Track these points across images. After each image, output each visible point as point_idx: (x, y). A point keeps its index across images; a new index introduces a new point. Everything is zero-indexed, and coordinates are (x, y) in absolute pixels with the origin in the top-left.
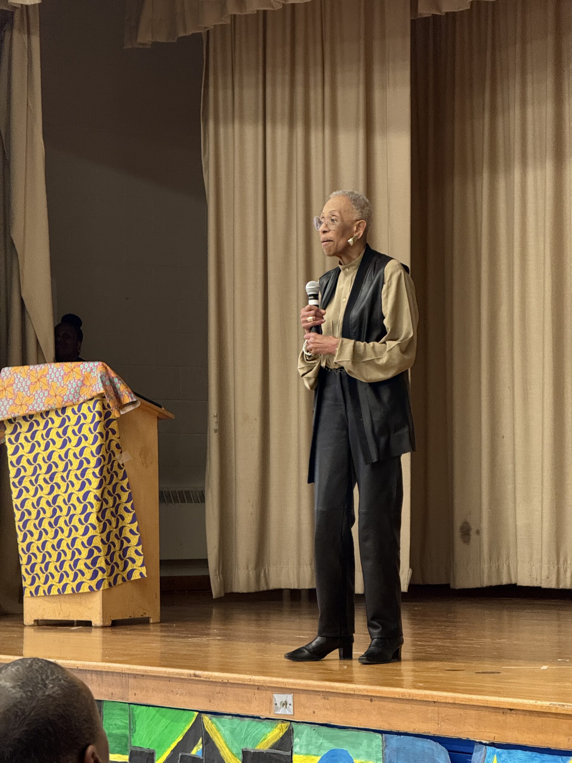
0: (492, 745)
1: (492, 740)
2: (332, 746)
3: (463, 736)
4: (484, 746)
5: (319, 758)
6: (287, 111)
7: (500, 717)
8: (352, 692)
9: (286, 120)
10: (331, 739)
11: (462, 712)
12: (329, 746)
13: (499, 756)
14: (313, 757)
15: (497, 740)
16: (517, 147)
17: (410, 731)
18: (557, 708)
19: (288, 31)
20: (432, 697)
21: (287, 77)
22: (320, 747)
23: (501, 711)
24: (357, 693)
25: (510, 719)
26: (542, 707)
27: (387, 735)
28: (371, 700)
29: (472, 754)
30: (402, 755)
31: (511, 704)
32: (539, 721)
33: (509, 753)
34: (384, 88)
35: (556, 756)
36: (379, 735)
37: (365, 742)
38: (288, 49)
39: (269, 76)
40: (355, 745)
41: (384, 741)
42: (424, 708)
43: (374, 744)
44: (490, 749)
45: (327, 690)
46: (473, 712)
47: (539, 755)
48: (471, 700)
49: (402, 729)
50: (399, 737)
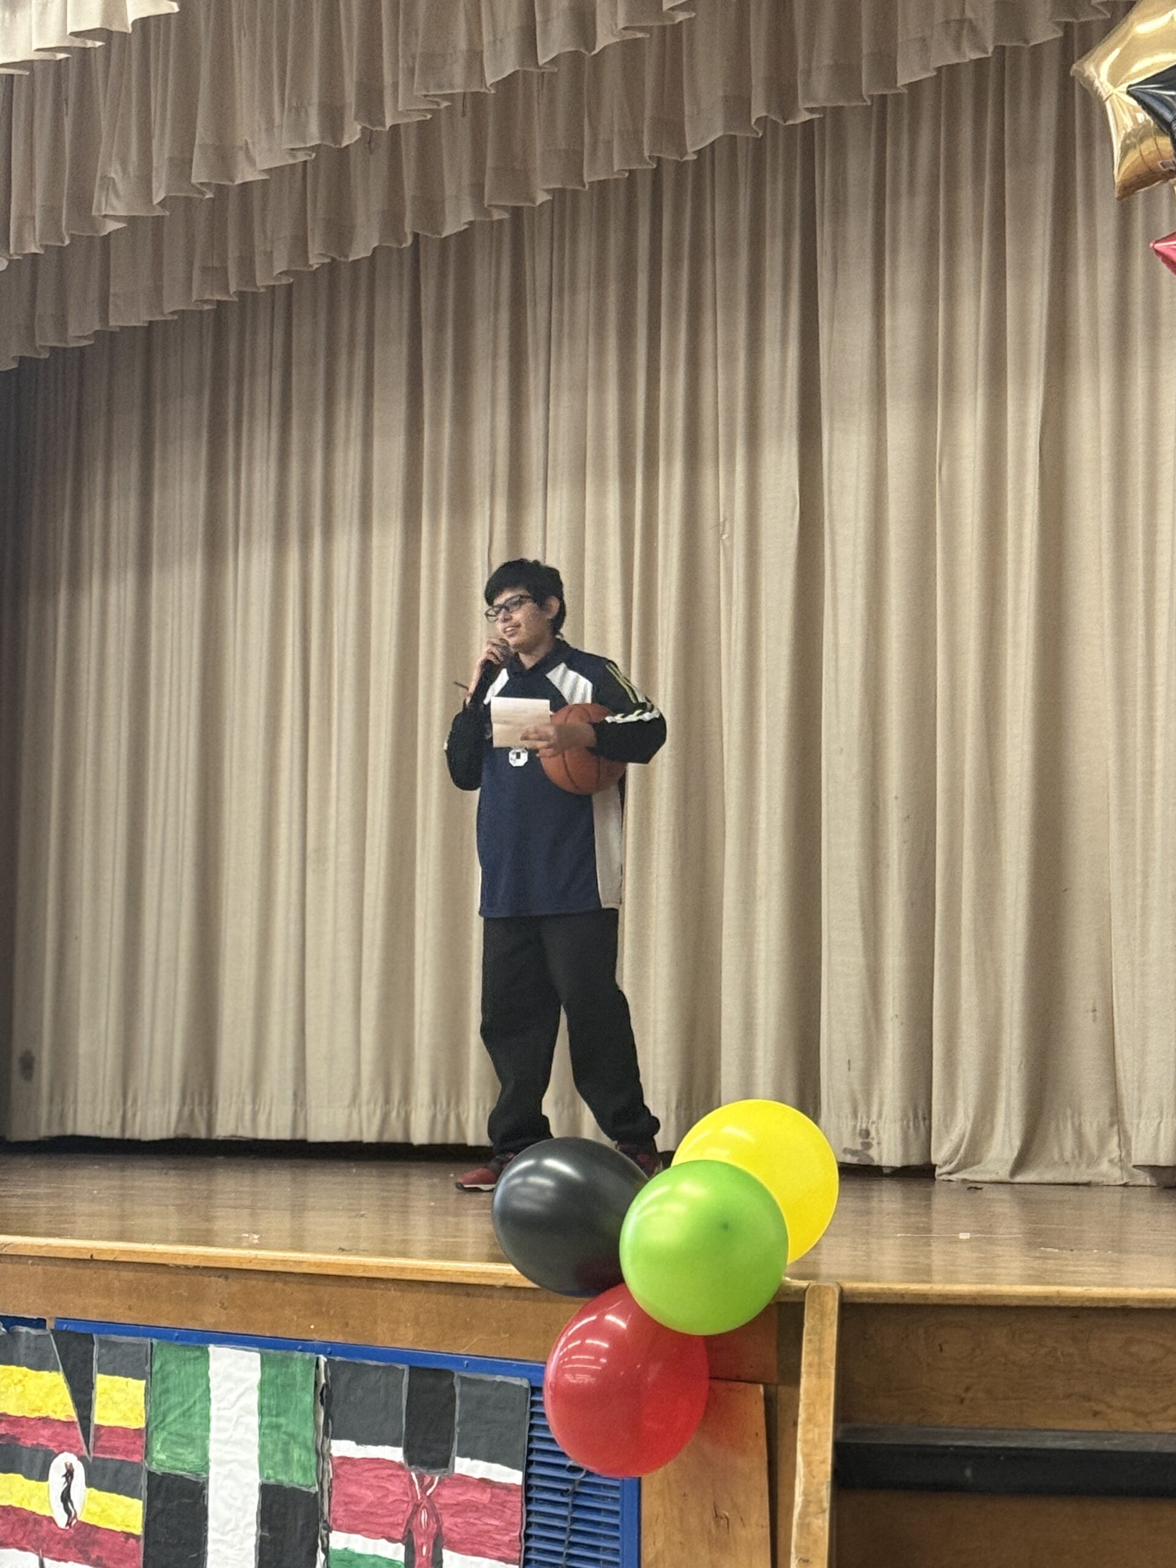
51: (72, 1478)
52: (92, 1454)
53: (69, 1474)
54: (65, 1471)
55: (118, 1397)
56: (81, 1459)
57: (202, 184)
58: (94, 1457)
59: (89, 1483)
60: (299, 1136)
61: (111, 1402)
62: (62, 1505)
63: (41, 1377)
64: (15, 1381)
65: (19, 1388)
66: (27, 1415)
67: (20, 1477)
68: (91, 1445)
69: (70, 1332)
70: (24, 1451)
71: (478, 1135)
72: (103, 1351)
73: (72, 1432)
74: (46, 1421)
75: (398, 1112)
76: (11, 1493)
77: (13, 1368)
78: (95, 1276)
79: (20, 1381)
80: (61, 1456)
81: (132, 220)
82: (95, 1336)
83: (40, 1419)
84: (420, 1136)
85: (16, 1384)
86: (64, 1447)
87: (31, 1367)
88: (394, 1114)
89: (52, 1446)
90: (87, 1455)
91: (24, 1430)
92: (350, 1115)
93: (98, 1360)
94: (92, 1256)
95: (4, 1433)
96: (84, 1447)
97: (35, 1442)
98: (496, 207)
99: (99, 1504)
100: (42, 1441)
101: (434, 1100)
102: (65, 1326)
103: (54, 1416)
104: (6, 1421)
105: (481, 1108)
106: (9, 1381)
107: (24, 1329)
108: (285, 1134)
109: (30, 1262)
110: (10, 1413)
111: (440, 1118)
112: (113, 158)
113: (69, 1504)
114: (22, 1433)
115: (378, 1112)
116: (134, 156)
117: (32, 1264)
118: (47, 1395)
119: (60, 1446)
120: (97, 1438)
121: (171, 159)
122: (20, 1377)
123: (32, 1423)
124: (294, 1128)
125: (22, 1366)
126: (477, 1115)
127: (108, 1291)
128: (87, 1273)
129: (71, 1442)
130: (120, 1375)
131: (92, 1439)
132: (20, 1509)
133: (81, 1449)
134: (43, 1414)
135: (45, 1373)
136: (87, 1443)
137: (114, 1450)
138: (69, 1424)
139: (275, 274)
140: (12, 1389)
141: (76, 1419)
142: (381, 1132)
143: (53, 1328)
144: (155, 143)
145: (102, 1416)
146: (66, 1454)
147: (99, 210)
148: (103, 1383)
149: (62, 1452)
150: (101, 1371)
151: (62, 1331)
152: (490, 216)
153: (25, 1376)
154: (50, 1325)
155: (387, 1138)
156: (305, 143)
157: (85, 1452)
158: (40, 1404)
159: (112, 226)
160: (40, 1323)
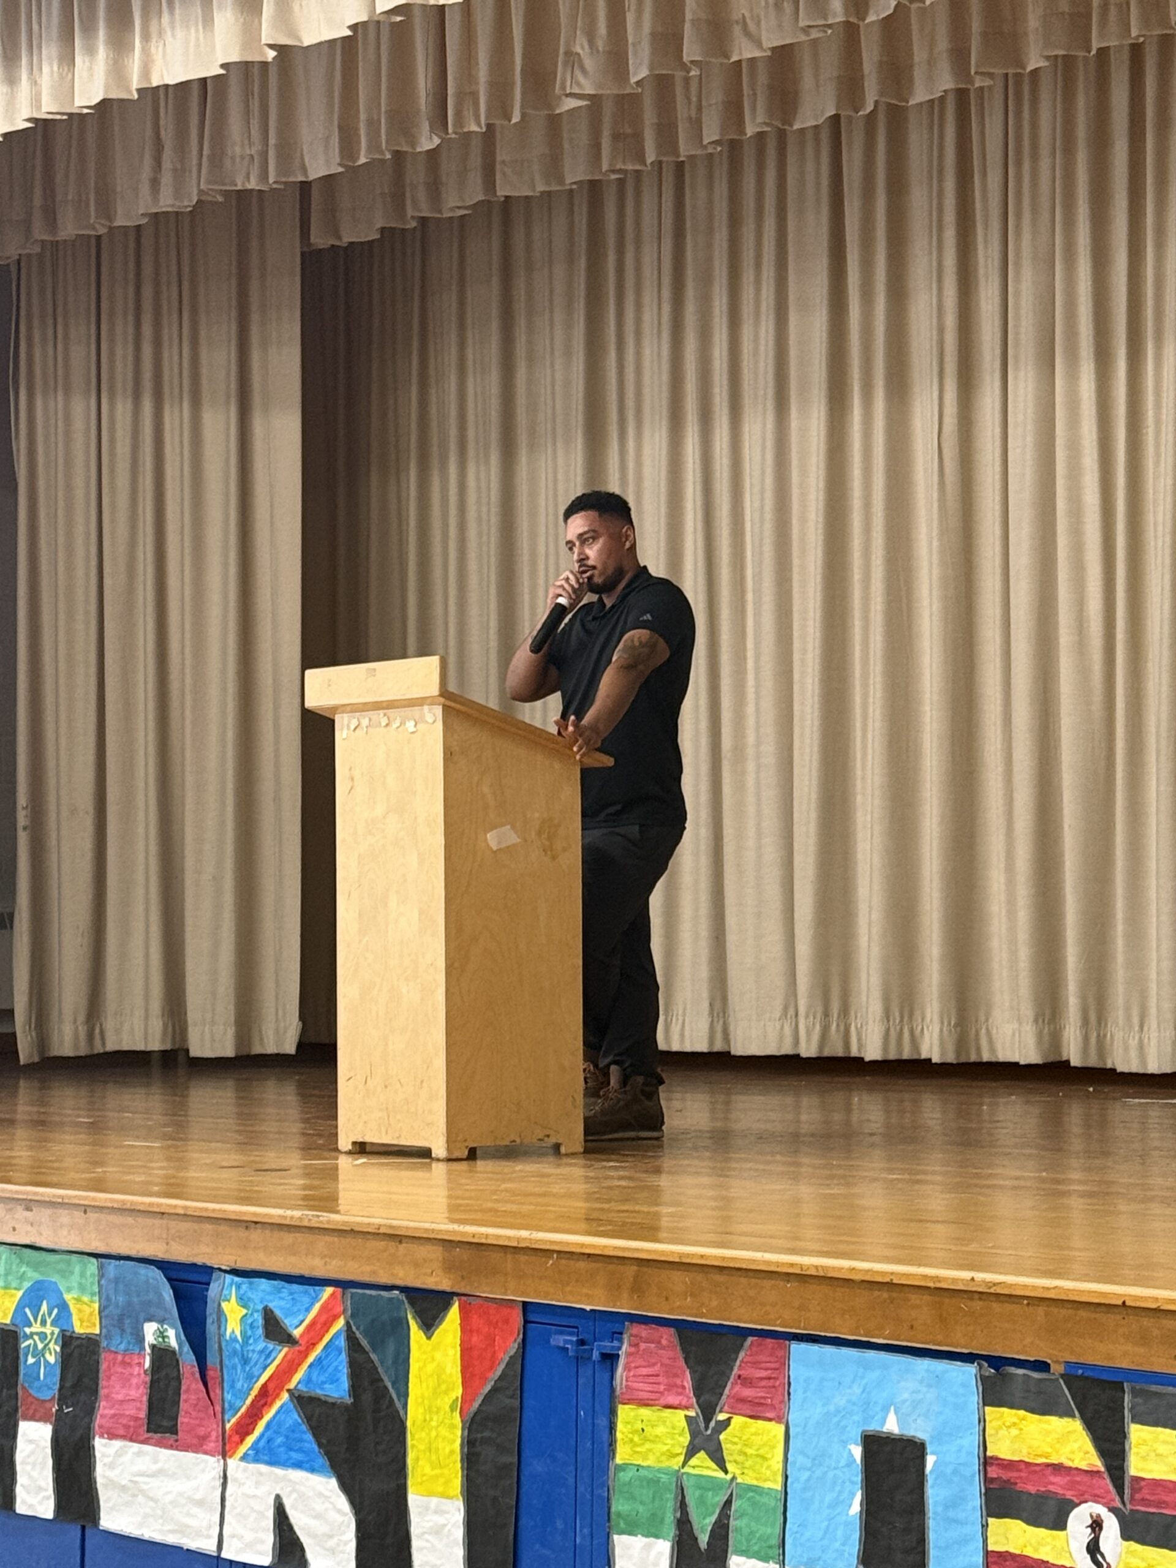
0: (235, 1272)
1: (233, 1266)
2: (37, 1276)
3: (199, 1261)
4: (223, 1274)
5: (20, 1294)
6: (130, 375)
7: (242, 1233)
8: (60, 1200)
9: (129, 392)
10: (36, 1266)
11: (196, 1226)
12: (33, 1276)
13: (238, 1287)
14: (13, 1291)
15: (242, 1264)
16: (453, 432)
17: (133, 1253)
18: (310, 1220)
19: (131, 266)
20: (159, 1205)
21: (131, 330)
22: (22, 1278)
23: (245, 1224)
24: (66, 1201)
25: (256, 1235)
26: (292, 1218)
27: (104, 1260)
28: (85, 1212)
29: (208, 1284)
30: (121, 1287)
31: (255, 1214)
32: (289, 1238)
33: (251, 1283)
34: (265, 345)
35: (306, 1287)
36: (94, 1260)
37: (77, 1269)
38: (131, 290)
39: (104, 327)
40: (65, 1274)
41: (101, 1268)
42: (149, 1221)
43: (88, 1273)
44: (229, 1277)
45: (29, 1197)
46: (208, 1227)
47: (286, 1285)
48: (206, 1210)
49: (124, 1251)
50: (117, 1262)
51: (1101, 1528)
52: (1129, 1506)
53: (1097, 1525)
54: (1090, 1522)
55: (1162, 1449)
56: (1112, 1510)
57: (692, 62)
58: (1132, 1510)
59: (1126, 1535)
60: (718, 1047)
61: (1153, 1454)
62: (1088, 1557)
63: (1048, 1423)
64: (1008, 1424)
65: (1014, 1432)
66: (1027, 1460)
67: (1019, 1522)
68: (1127, 1497)
69: (1087, 1378)
70: (1024, 1497)
71: (943, 1052)
72: (1139, 1400)
73: (1095, 1481)
74: (1058, 1468)
75: (838, 1025)
76: (1007, 1538)
77: (1005, 1410)
78: (1123, 1322)
79: (1014, 1424)
80: (1083, 1506)
81: (595, 99)
82: (1125, 1385)
83: (1048, 1465)
84: (872, 1052)
85: (1009, 1427)
86: (1086, 1496)
87: (1033, 1411)
88: (834, 1027)
89: (1069, 1495)
90: (1120, 1505)
91: (1023, 1474)
92: (782, 1027)
93: (1131, 1410)
94: (1124, 1303)
95: (995, 1476)
96: (1117, 1498)
97: (1043, 1489)
98: (982, 74)
99: (1143, 1559)
100: (1051, 1488)
101: (887, 1014)
102: (1080, 1372)
103: (1069, 1464)
104: (998, 1465)
105: (946, 1023)
106: (1000, 1423)
107: (1021, 1371)
108: (702, 1047)
109: (1025, 1302)
110: (1002, 1456)
111: (893, 1034)
112: (578, 32)
113: (1099, 1556)
114: (1021, 1478)
115: (818, 1027)
116: (602, 29)
117: (1028, 1304)
118: (1058, 1440)
119: (1082, 1495)
120: (1134, 1490)
121: (653, 35)
122: (1015, 1420)
123: (1038, 1469)
124: (711, 1039)
125: (1018, 1408)
126: (941, 1030)
127: (1144, 1339)
128: (1111, 1319)
129: (1097, 1492)
130: (1165, 1426)
131: (1127, 1491)
132: (1020, 1555)
133: (1113, 1500)
134: (1054, 1460)
135: (1054, 1421)
136: (1121, 1494)
137: (1160, 1504)
138: (1093, 1473)
139: (705, 142)
140: (1003, 1432)
141: (1102, 1469)
142: (822, 1045)
143: (1062, 1372)
144: (630, 17)
145: (1138, 1465)
146: (1090, 1504)
147: (563, 88)
148: (1138, 1434)
149: (1086, 1502)
150: (1136, 1420)
151: (1077, 1376)
152: (972, 83)
153: (1023, 1419)
154: (1057, 1369)
155: (827, 1053)
156: (826, 20)
157: (1118, 1504)
158: (1049, 1450)
159: (571, 104)
160: (1041, 1366)
